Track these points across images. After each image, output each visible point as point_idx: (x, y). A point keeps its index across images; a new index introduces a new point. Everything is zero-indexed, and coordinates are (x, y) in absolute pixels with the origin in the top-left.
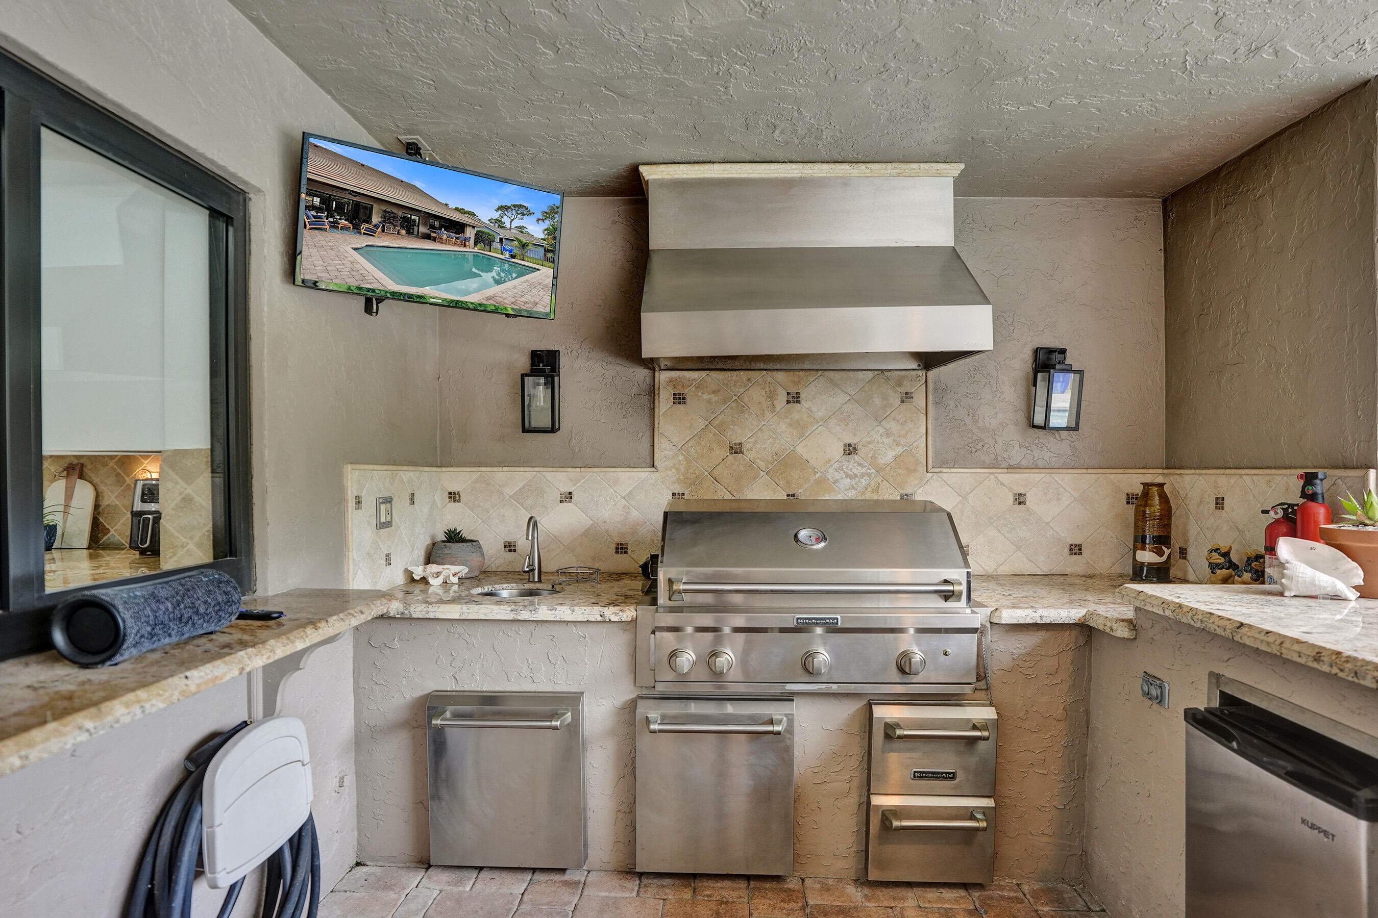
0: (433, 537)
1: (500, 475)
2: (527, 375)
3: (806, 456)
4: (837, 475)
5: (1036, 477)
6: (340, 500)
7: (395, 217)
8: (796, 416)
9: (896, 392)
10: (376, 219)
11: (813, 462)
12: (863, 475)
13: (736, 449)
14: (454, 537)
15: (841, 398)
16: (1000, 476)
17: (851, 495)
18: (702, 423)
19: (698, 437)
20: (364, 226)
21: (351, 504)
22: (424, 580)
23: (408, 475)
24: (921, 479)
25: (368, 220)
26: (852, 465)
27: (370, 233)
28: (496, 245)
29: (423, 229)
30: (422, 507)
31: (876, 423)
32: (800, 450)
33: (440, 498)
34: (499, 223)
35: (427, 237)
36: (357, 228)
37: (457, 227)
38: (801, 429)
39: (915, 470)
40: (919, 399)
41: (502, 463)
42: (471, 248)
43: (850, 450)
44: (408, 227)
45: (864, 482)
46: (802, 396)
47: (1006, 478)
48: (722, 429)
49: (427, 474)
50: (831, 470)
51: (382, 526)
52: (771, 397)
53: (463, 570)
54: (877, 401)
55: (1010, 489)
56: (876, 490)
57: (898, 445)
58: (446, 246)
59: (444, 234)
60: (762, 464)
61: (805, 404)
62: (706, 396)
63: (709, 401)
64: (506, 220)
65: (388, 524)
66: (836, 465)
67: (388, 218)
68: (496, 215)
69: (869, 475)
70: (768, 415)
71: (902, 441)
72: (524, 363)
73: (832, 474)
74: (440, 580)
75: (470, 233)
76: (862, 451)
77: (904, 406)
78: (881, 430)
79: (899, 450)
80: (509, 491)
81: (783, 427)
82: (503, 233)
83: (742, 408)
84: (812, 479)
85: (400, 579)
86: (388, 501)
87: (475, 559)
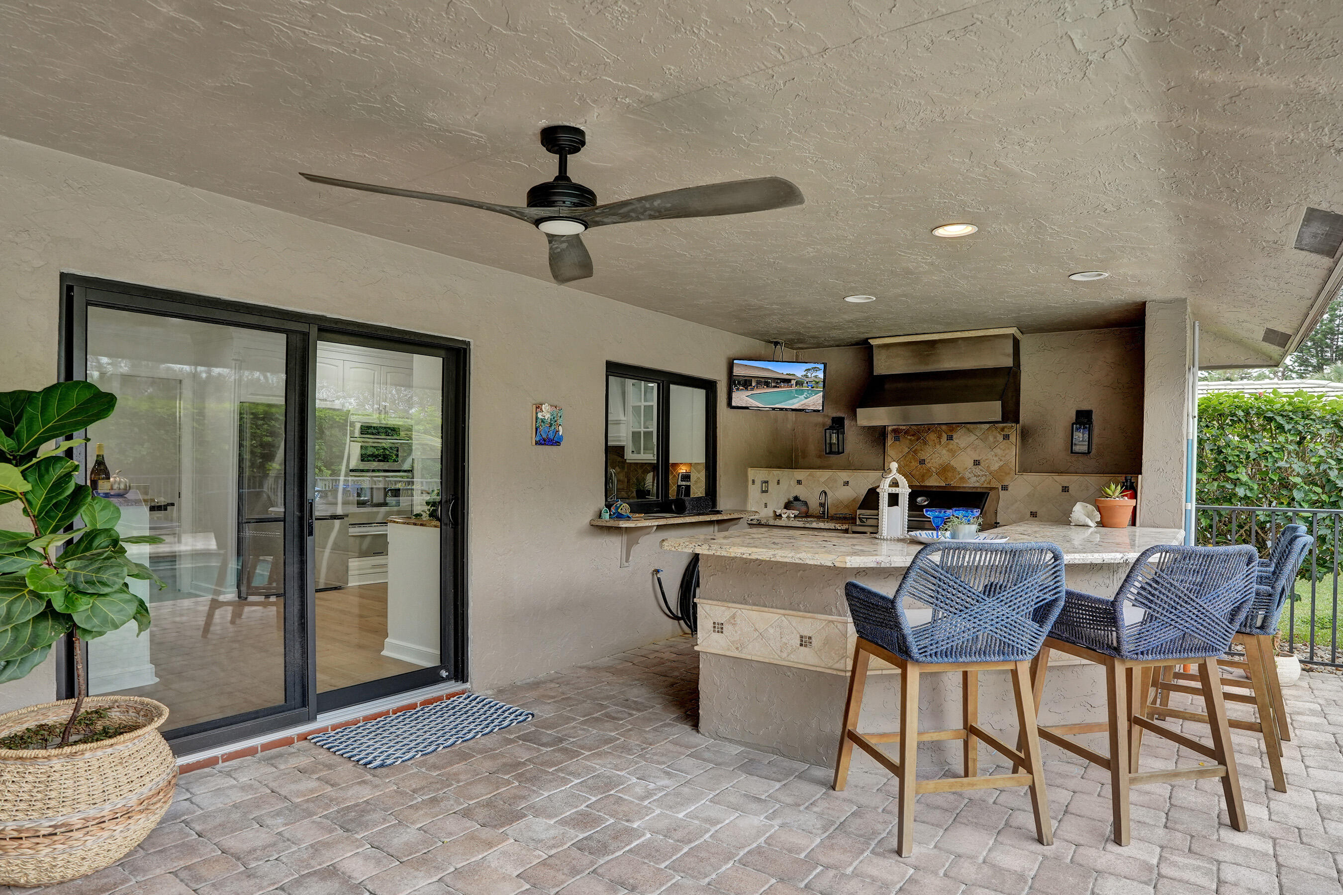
0: (789, 499)
1: (818, 473)
2: (828, 429)
3: (955, 466)
4: (970, 476)
5: (1075, 478)
6: (747, 481)
7: (761, 382)
8: (951, 447)
9: (1001, 434)
10: (754, 384)
11: (958, 469)
12: (983, 476)
13: (922, 462)
14: (796, 499)
15: (973, 438)
16: (1055, 477)
17: (977, 485)
18: (907, 450)
19: (905, 457)
20: (749, 387)
21: (750, 482)
22: (780, 515)
23: (777, 473)
24: (1012, 478)
25: (751, 385)
26: (977, 470)
27: (752, 389)
28: (805, 384)
29: (773, 384)
30: (784, 485)
31: (990, 450)
32: (952, 463)
33: (793, 483)
34: (806, 376)
35: (775, 387)
36: (746, 389)
37: (788, 381)
38: (953, 452)
39: (1009, 474)
40: (1013, 438)
41: (819, 468)
42: (794, 388)
43: (977, 463)
44: (767, 384)
45: (983, 479)
46: (954, 437)
47: (1057, 478)
48: (915, 452)
49: (787, 472)
50: (967, 473)
51: (763, 492)
52: (940, 437)
53: (797, 512)
54: (991, 439)
55: (1060, 484)
56: (989, 483)
57: (1001, 460)
58: (784, 388)
59: (782, 384)
60: (934, 470)
61: (955, 441)
62: (909, 437)
63: (910, 440)
64: (809, 374)
65: (766, 491)
66: (969, 471)
67: (758, 383)
68: (804, 373)
69: (986, 475)
70: (938, 446)
71: (1003, 459)
72: (829, 422)
73: (967, 475)
74: (786, 515)
75: (793, 382)
76: (982, 464)
77: (1005, 441)
78: (993, 453)
79: (1002, 463)
80: (822, 480)
81: (944, 452)
82: (807, 380)
83: (925, 443)
84: (958, 477)
85: (772, 514)
86: (767, 482)
87: (804, 509)
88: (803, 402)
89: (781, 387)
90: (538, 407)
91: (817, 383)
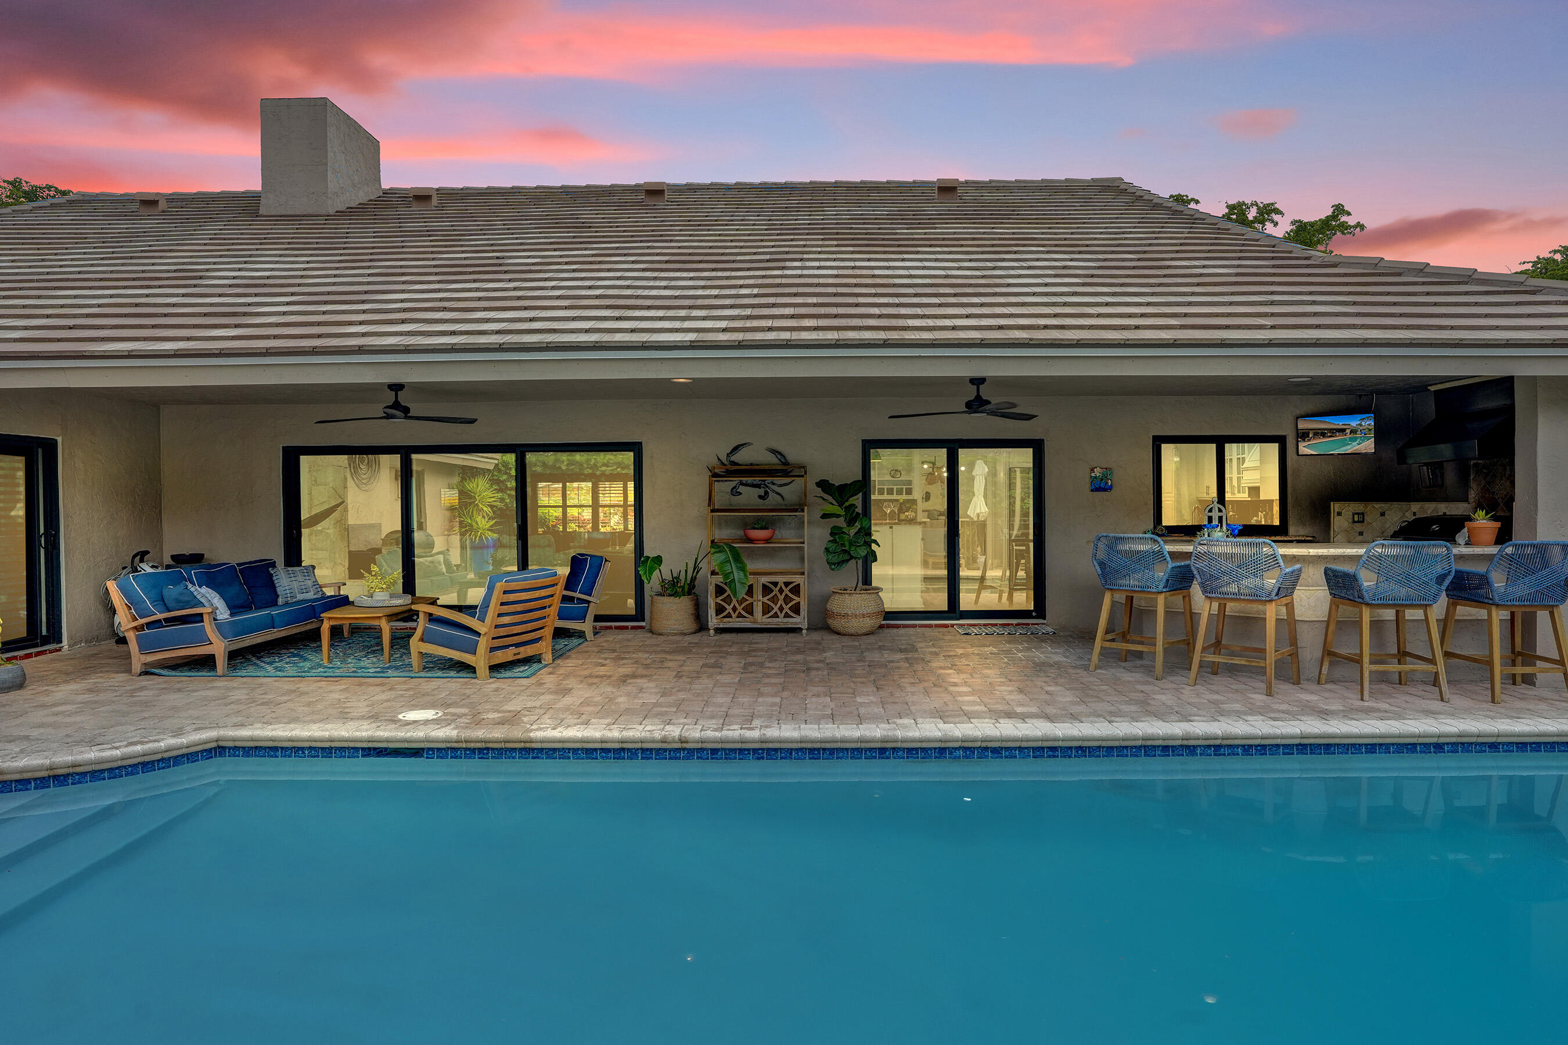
27: (1309, 440)
28: (1359, 432)
34: (1361, 425)
36: (1304, 440)
42: (1348, 436)
44: (1324, 435)
58: (1339, 437)
59: (1338, 434)
64: (1363, 423)
68: (1359, 422)
75: (1348, 431)
88: (1356, 448)
89: (1336, 436)
90: (1092, 470)
91: (1370, 430)
